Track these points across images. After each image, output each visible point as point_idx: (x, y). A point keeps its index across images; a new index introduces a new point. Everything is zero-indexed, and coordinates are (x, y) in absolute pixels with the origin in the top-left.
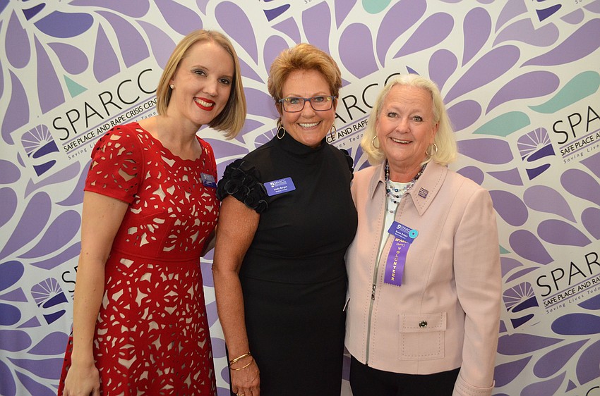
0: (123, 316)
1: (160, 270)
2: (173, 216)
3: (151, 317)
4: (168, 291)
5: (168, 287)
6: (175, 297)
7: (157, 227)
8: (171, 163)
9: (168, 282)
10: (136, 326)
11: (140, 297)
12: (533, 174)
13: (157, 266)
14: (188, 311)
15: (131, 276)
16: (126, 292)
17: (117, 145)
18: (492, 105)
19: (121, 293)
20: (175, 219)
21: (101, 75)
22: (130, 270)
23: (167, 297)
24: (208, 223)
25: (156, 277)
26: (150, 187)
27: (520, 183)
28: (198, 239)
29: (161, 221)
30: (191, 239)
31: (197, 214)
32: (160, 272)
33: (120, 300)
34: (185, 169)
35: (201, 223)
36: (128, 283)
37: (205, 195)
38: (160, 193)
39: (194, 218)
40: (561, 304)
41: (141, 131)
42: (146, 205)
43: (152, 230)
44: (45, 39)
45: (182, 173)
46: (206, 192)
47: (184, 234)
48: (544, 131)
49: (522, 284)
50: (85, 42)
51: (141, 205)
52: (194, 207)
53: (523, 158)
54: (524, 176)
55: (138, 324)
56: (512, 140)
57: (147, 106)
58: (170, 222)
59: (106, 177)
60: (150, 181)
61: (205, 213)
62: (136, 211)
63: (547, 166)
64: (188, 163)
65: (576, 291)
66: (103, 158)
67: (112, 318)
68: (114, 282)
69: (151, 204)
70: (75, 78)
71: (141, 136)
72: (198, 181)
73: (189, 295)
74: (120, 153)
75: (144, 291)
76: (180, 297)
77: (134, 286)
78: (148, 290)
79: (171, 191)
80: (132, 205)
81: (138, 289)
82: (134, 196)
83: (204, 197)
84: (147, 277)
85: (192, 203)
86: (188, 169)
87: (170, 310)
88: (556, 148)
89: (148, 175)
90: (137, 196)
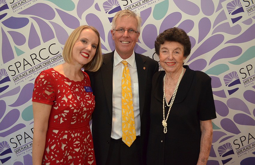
0: (56, 156)
1: (71, 133)
2: (73, 108)
3: (68, 154)
4: (75, 141)
5: (75, 139)
6: (78, 144)
7: (66, 114)
8: (70, 84)
9: (75, 137)
10: (63, 160)
11: (63, 146)
12: (231, 92)
13: (69, 131)
14: (85, 149)
15: (58, 137)
16: (57, 145)
17: (43, 80)
18: (212, 61)
19: (55, 145)
20: (74, 110)
21: (31, 46)
22: (57, 135)
23: (75, 144)
24: (91, 109)
25: (69, 136)
26: (60, 97)
27: (225, 97)
28: (87, 116)
29: (68, 111)
30: (84, 117)
31: (84, 105)
32: (71, 134)
33: (54, 149)
34: (77, 86)
35: (87, 109)
36: (58, 141)
37: (87, 96)
38: (65, 99)
39: (83, 107)
40: (245, 153)
41: (54, 72)
42: (60, 105)
43: (64, 116)
44: (6, 29)
45: (75, 88)
46: (88, 95)
47: (79, 115)
48: (236, 73)
49: (227, 144)
50: (25, 31)
51: (58, 105)
52: (82, 102)
53: (226, 85)
54: (227, 93)
55: (63, 158)
56: (221, 77)
57: (53, 60)
58: (71, 111)
59: (40, 94)
60: (60, 94)
61: (88, 104)
62: (56, 108)
63: (237, 89)
64: (78, 83)
65: (251, 147)
66: (38, 86)
67: (52, 157)
68: (51, 141)
69: (62, 104)
70: (19, 47)
71: (54, 74)
72: (83, 90)
73: (85, 142)
74: (45, 83)
75: (65, 143)
76: (81, 143)
77: (60, 141)
78: (67, 142)
79: (70, 97)
80: (53, 105)
81: (62, 143)
82: (54, 101)
83: (87, 97)
84: (65, 137)
85: (81, 101)
86: (78, 85)
87: (77, 150)
88: (241, 81)
89: (59, 91)
90: (55, 102)
